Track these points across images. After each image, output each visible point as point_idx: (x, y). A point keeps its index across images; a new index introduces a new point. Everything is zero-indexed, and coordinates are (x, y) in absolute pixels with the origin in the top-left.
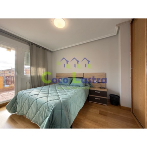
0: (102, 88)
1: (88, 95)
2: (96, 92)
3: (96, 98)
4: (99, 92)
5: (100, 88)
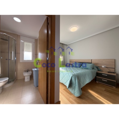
0: (111, 72)
1: (96, 77)
2: (103, 74)
3: (103, 80)
4: (107, 75)
5: (109, 72)
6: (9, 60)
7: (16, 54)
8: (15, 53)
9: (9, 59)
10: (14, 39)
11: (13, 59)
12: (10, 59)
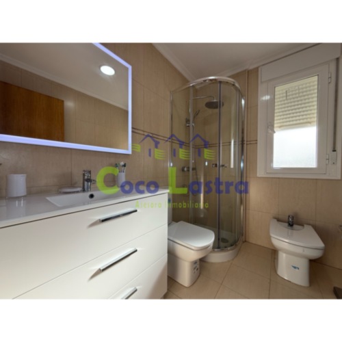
6: (221, 168)
7: (245, 145)
8: (242, 144)
9: (221, 164)
10: (236, 88)
11: (232, 166)
12: (223, 166)
